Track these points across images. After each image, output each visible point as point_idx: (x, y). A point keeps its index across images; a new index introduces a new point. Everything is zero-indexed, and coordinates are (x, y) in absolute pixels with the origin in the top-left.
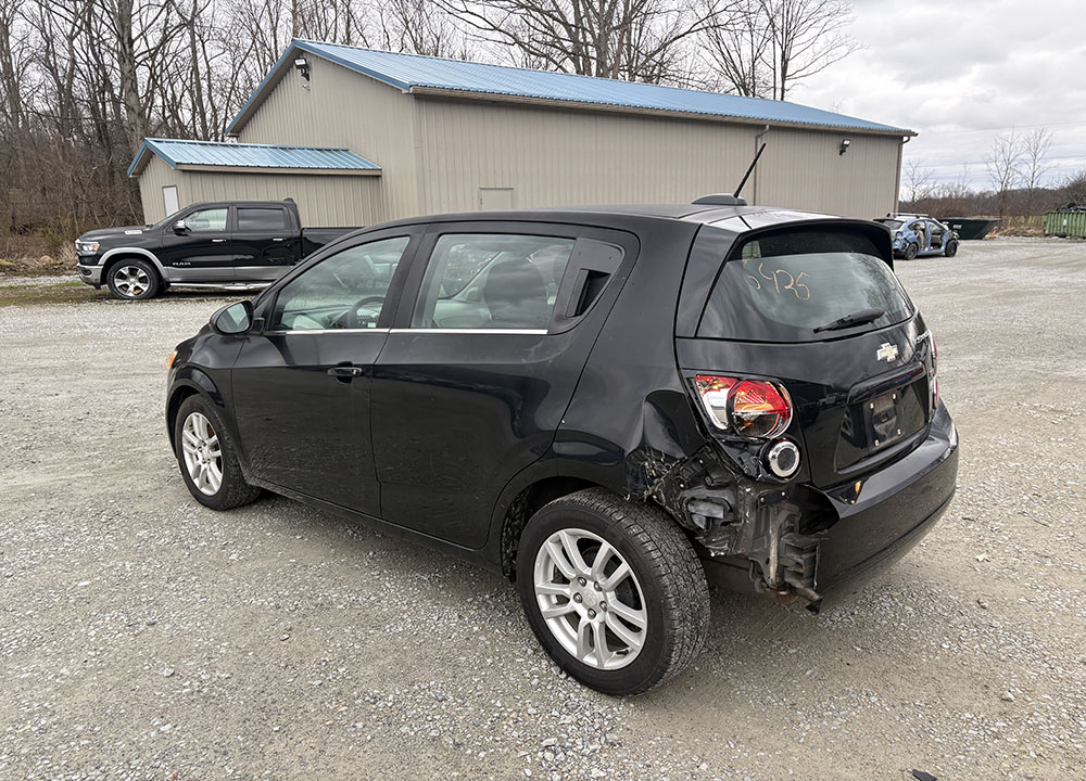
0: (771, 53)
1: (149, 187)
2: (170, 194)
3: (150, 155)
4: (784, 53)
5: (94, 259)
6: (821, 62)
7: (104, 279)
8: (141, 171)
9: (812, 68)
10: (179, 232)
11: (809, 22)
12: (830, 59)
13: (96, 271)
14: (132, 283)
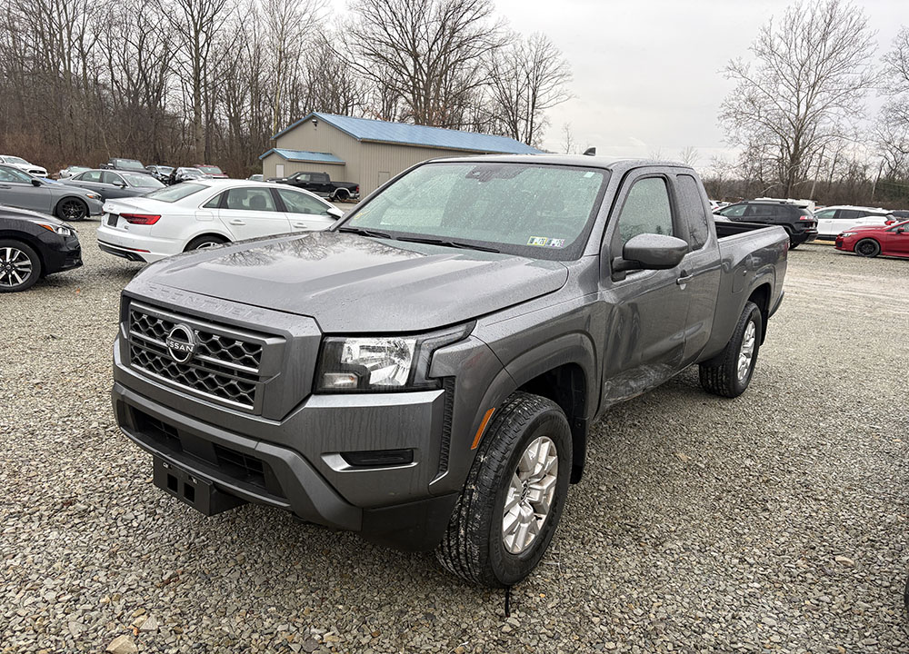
0: (527, 93)
2: (280, 166)
3: (273, 153)
4: (534, 94)
6: (554, 101)
8: (264, 158)
9: (549, 104)
10: (297, 180)
11: (549, 78)
12: (559, 101)
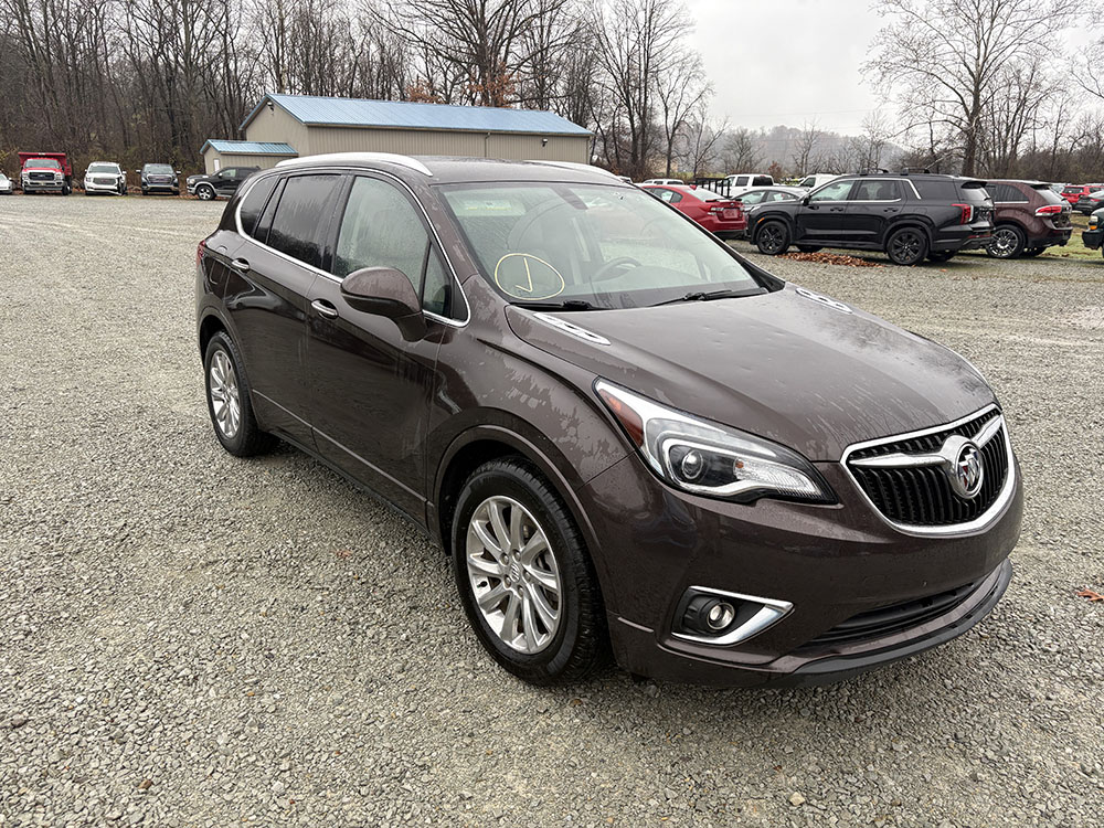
1: (207, 159)
2: (216, 162)
3: (209, 146)
5: (193, 186)
7: (196, 193)
8: (205, 151)
10: (220, 177)
13: (194, 189)
14: (205, 194)
